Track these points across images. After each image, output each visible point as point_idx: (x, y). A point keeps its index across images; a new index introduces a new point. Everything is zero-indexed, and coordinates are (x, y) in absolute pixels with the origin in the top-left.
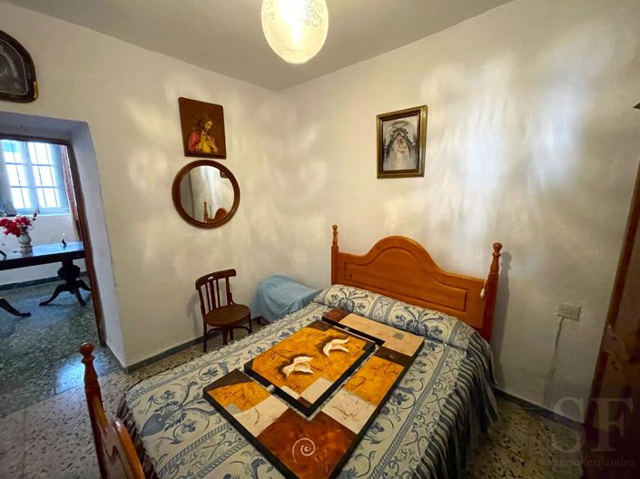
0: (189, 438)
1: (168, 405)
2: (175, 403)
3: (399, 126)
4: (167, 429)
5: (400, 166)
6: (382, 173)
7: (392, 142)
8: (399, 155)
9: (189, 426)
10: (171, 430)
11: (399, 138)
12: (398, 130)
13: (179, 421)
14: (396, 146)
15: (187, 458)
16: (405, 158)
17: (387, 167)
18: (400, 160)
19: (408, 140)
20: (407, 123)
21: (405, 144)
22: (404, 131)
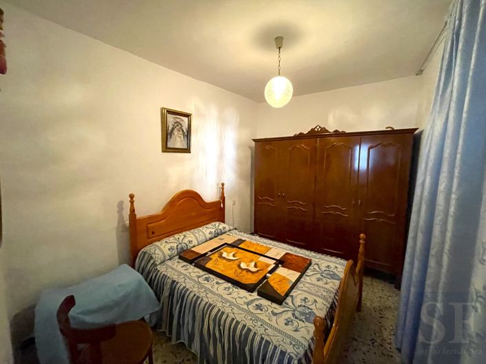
0: (311, 298)
1: (296, 318)
2: (294, 315)
3: (178, 120)
4: (311, 309)
5: (179, 146)
6: (166, 149)
7: (173, 129)
8: (178, 139)
9: (304, 300)
10: (310, 307)
11: (178, 127)
12: (177, 122)
13: (304, 306)
14: (176, 132)
15: (320, 294)
16: (181, 141)
17: (170, 145)
18: (178, 142)
19: (183, 131)
20: (182, 120)
21: (181, 132)
22: (181, 124)
